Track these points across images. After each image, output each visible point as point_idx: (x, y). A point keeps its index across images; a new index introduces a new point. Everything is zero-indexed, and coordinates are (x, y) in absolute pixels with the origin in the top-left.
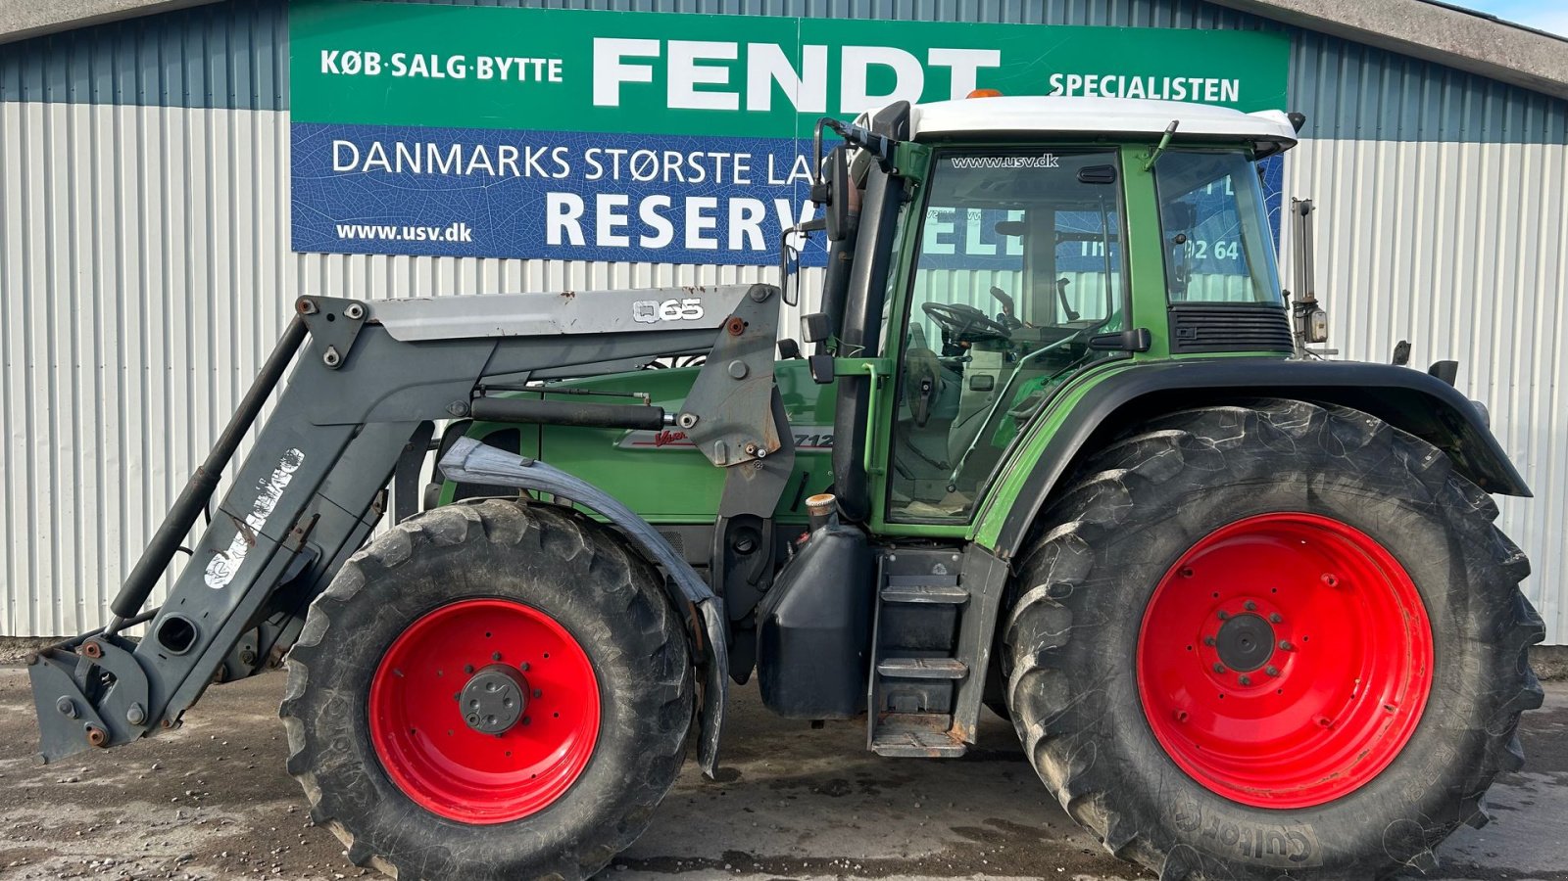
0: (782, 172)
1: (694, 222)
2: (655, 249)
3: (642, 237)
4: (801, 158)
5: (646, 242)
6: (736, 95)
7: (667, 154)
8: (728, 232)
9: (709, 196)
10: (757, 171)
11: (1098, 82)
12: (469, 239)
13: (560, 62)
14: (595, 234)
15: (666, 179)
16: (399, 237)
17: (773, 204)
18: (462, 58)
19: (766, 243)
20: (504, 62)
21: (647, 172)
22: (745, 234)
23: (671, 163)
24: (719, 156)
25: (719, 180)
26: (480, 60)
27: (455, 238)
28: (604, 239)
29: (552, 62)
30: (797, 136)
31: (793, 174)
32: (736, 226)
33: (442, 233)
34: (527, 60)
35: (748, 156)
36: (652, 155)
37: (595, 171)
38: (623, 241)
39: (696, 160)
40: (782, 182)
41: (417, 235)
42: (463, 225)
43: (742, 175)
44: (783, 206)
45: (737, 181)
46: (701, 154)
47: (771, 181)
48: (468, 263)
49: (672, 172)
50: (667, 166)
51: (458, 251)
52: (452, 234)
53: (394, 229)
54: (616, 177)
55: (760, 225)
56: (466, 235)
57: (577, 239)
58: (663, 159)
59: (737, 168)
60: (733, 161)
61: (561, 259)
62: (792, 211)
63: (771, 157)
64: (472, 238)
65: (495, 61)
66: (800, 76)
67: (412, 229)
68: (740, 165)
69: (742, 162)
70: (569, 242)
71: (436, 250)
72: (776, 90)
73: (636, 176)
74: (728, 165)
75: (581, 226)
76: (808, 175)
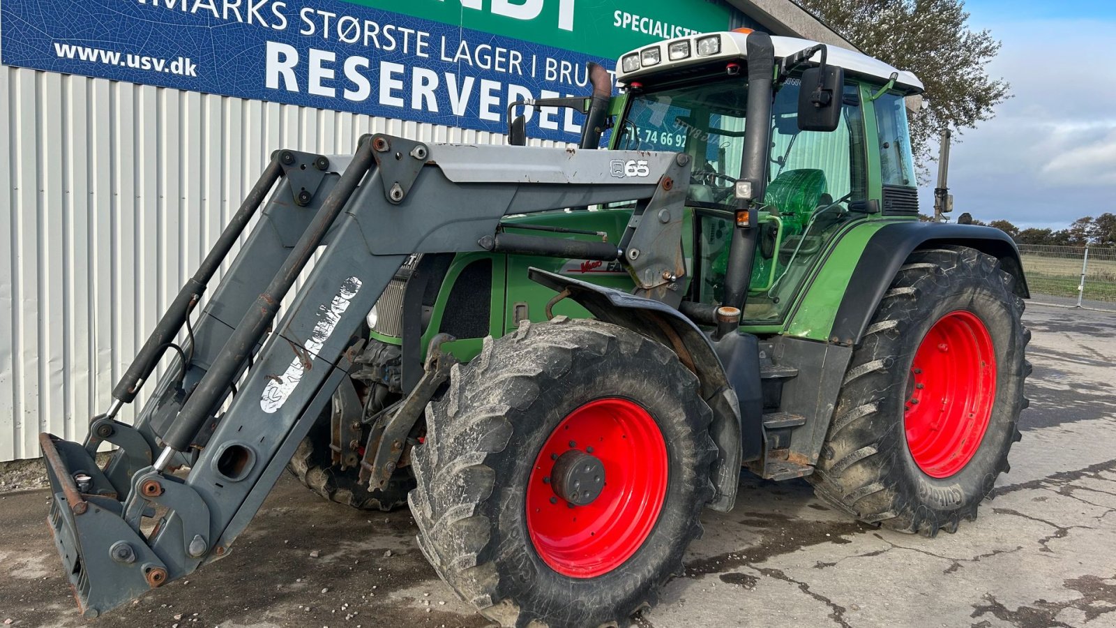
0: (451, 52)
1: (386, 84)
2: (356, 102)
3: (346, 90)
4: (464, 43)
5: (349, 95)
7: (367, 23)
8: (411, 94)
9: (398, 63)
10: (433, 49)
11: (639, 21)
12: (194, 74)
14: (307, 83)
15: (366, 43)
16: (123, 64)
17: (444, 76)
19: (438, 107)
21: (351, 36)
22: (424, 98)
23: (369, 31)
24: (406, 31)
25: (405, 51)
27: (181, 72)
28: (315, 88)
30: (462, 25)
31: (458, 55)
32: (418, 90)
33: (167, 65)
35: (427, 35)
36: (355, 22)
37: (308, 28)
38: (330, 92)
39: (389, 31)
40: (451, 60)
41: (141, 64)
42: (188, 60)
43: (423, 50)
44: (451, 78)
45: (419, 54)
46: (393, 27)
47: (443, 58)
48: (190, 97)
49: (370, 38)
50: (367, 33)
51: (182, 84)
52: (177, 68)
53: (118, 55)
54: (326, 36)
55: (434, 91)
56: (190, 70)
57: (292, 85)
58: (364, 27)
59: (419, 43)
60: (416, 37)
61: (277, 102)
62: (457, 84)
63: (443, 38)
64: (196, 73)
67: (137, 58)
68: (421, 41)
69: (423, 39)
70: (285, 87)
71: (162, 81)
73: (342, 37)
74: (413, 39)
75: (296, 75)
76: (468, 57)
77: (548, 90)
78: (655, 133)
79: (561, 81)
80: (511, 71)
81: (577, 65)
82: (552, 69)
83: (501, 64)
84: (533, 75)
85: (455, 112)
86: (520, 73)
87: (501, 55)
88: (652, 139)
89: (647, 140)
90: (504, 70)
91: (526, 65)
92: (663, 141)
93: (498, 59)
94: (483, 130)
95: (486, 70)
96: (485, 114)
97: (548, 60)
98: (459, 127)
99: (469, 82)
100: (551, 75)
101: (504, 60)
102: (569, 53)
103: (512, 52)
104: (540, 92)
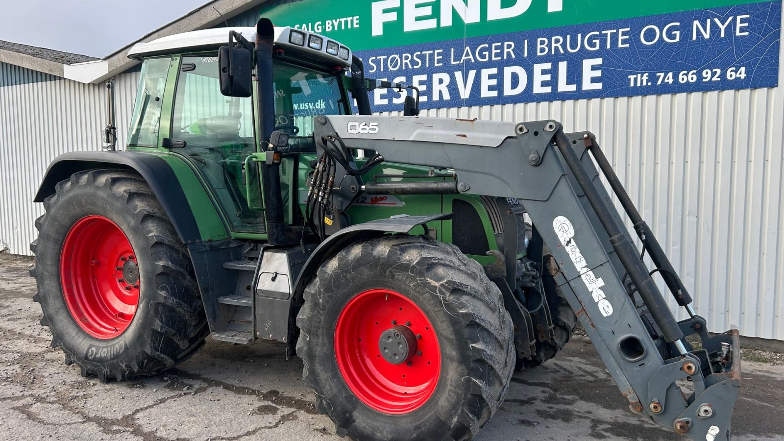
0: (458, 57)
2: (399, 104)
3: (394, 99)
4: (468, 48)
5: (395, 101)
6: (435, 20)
7: (404, 55)
8: (432, 92)
9: (423, 74)
10: (446, 56)
13: (358, 17)
14: (374, 99)
15: (404, 68)
16: (299, 108)
17: (454, 75)
18: (320, 23)
19: (450, 95)
20: (336, 21)
21: (395, 66)
22: (440, 92)
23: (405, 60)
24: (427, 53)
25: (427, 65)
26: (327, 22)
27: (319, 107)
28: (378, 101)
29: (355, 18)
30: (465, 37)
31: (464, 57)
32: (436, 87)
33: (314, 105)
34: (345, 19)
35: (441, 51)
36: (397, 57)
37: (373, 68)
38: (385, 102)
39: (417, 56)
40: (458, 62)
41: (305, 107)
42: (322, 100)
43: (439, 61)
44: (458, 75)
45: (436, 65)
46: (419, 53)
47: (453, 63)
49: (406, 64)
50: (404, 61)
51: (319, 113)
52: (318, 105)
53: (297, 105)
54: (382, 70)
55: (447, 86)
56: (323, 105)
58: (402, 58)
59: (436, 58)
60: (434, 54)
62: (463, 77)
63: (452, 49)
64: (325, 106)
65: (332, 22)
66: (467, 4)
67: (304, 104)
68: (437, 56)
69: (439, 54)
72: (455, 14)
73: (391, 68)
74: (432, 56)
76: (471, 57)
77: (541, 63)
78: (670, 74)
79: (553, 52)
80: (505, 57)
81: (568, 37)
82: (543, 46)
83: (497, 55)
84: (526, 55)
85: (462, 97)
86: (513, 56)
87: (496, 48)
88: (666, 80)
89: (659, 83)
90: (499, 58)
91: (518, 50)
92: (683, 79)
93: (494, 51)
94: (485, 105)
95: (485, 62)
96: (485, 93)
97: (539, 40)
98: (465, 106)
99: (472, 74)
100: (542, 50)
101: (499, 51)
102: (559, 28)
103: (506, 44)
104: (533, 66)
